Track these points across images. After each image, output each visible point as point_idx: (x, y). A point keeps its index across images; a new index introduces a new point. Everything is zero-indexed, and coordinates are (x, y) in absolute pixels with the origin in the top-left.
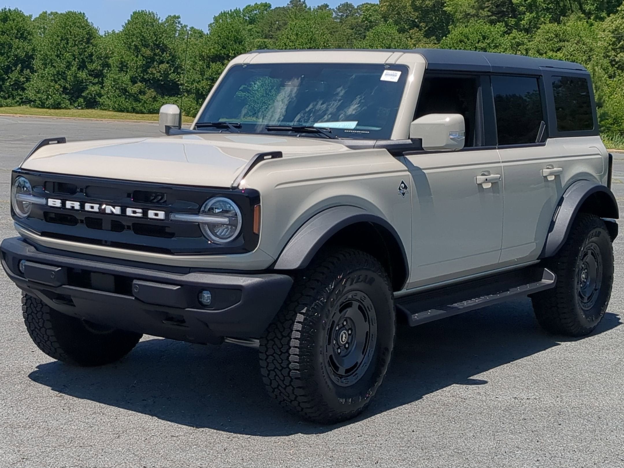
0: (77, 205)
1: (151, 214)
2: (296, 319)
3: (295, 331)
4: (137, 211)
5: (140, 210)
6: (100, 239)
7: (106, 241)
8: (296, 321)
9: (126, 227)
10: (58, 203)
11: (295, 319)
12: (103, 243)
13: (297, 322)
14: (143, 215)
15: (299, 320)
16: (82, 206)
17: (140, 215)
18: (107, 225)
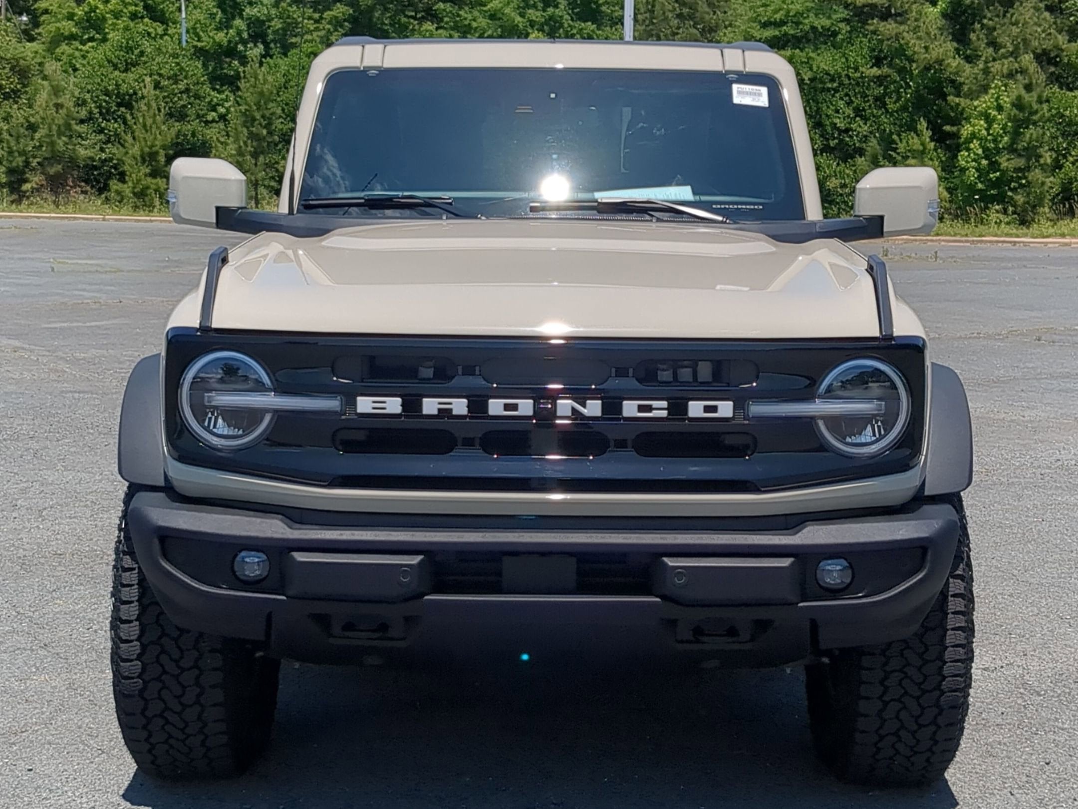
0: (459, 406)
1: (695, 409)
2: (950, 589)
3: (953, 613)
4: (654, 406)
5: (661, 404)
8: (950, 593)
9: (612, 443)
10: (390, 405)
11: (948, 591)
13: (953, 596)
14: (669, 414)
15: (958, 591)
16: (478, 406)
17: (662, 413)
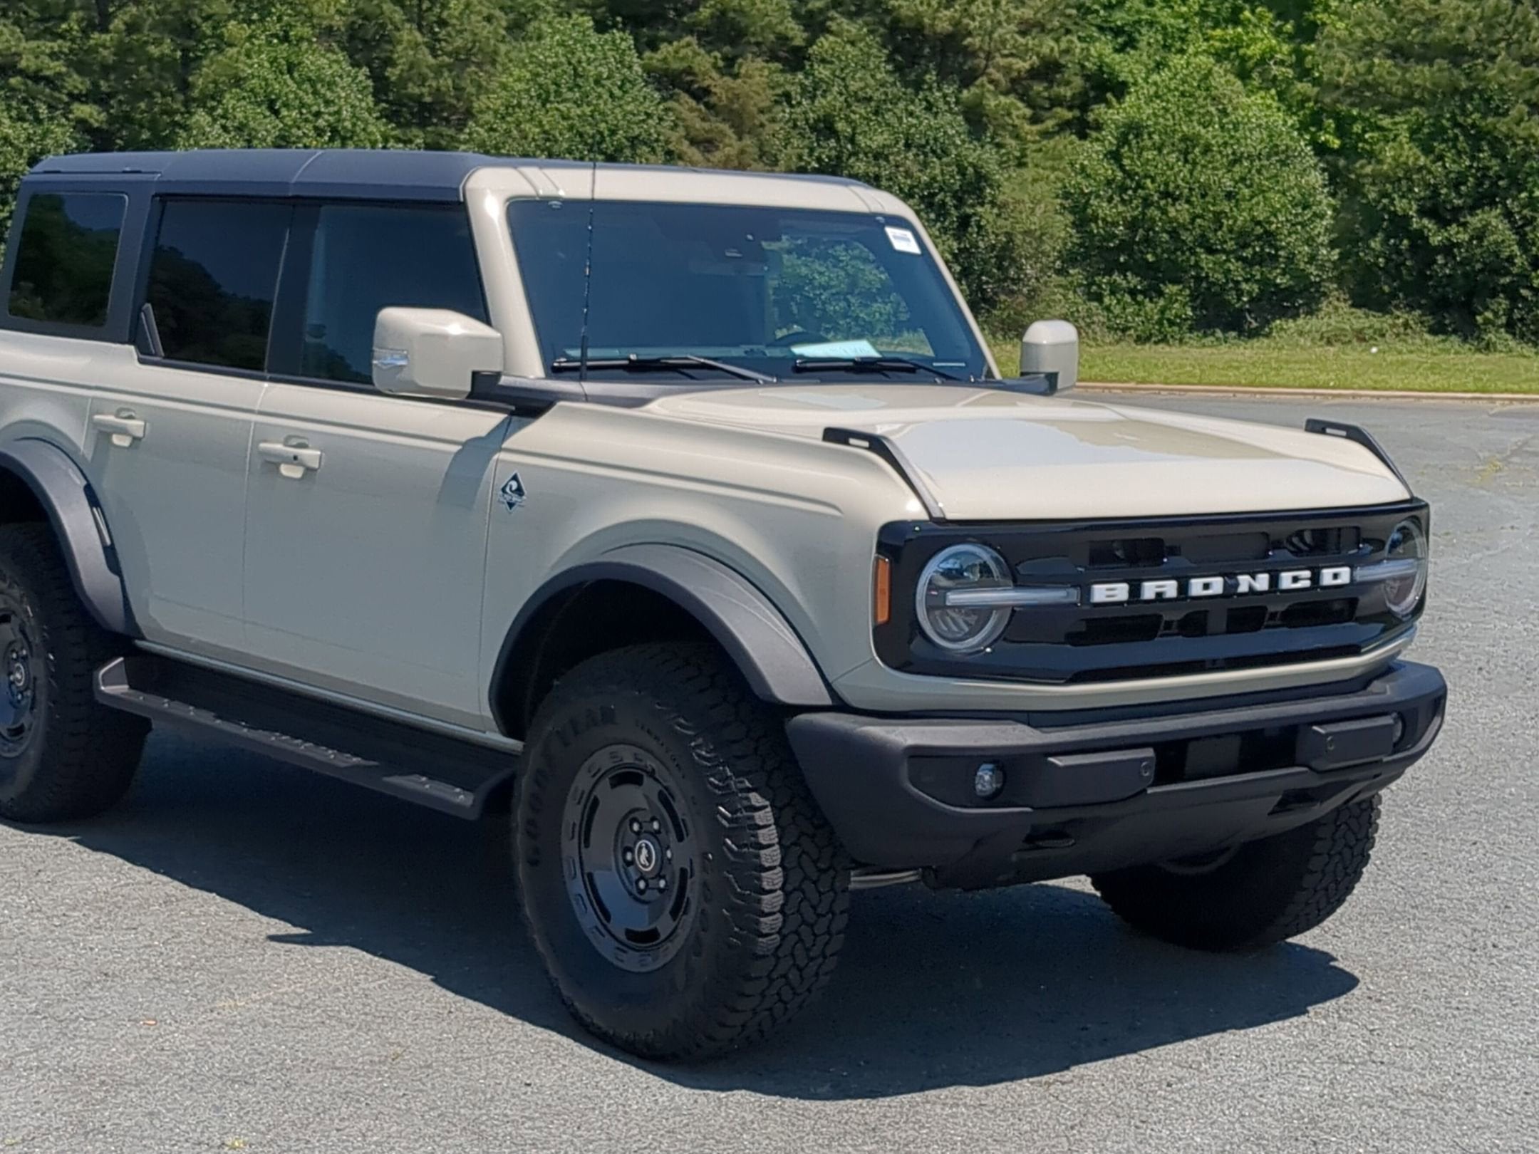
0: (1170, 588)
1: (1327, 577)
4: (1302, 577)
5: (1307, 574)
6: (1200, 657)
7: (1214, 661)
10: (1120, 592)
12: (1208, 665)
14: (1311, 584)
16: (1183, 588)
17: (1307, 583)
18: (1218, 621)
